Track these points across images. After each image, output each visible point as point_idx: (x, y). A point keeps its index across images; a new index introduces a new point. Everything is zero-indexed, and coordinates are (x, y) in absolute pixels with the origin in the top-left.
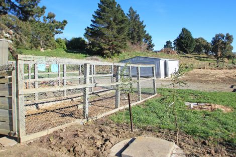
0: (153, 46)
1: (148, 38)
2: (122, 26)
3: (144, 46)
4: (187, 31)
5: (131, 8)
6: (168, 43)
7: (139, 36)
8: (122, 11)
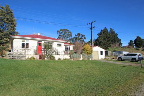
0: (122, 44)
1: (119, 40)
2: (109, 39)
3: (117, 44)
4: (139, 37)
5: (111, 28)
6: (131, 41)
7: (115, 40)
8: (107, 30)
